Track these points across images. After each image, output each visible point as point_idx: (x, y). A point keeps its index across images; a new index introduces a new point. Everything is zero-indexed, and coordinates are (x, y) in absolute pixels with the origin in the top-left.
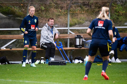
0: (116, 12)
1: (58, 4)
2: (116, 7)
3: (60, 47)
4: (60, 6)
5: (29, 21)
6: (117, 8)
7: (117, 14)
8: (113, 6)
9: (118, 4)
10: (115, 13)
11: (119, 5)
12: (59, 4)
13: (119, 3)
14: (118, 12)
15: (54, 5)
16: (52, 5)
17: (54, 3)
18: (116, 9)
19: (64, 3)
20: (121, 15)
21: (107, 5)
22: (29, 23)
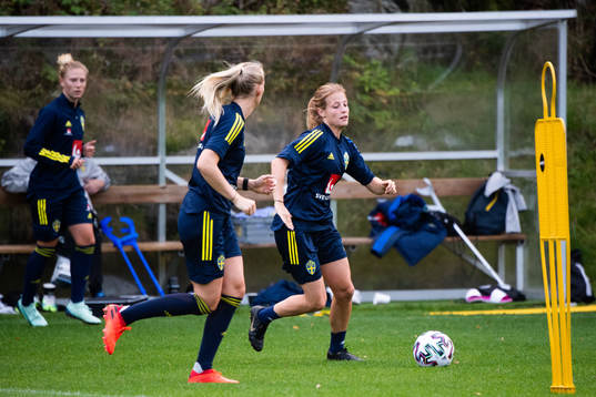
0: (363, 92)
1: (117, 56)
2: (361, 71)
3: (125, 239)
4: (127, 67)
5: (69, 124)
6: (366, 77)
7: (367, 99)
8: (352, 69)
9: (369, 59)
10: (359, 96)
11: (374, 62)
12: (123, 58)
13: (375, 53)
14: (371, 90)
15: (102, 59)
16: (93, 60)
17: (100, 52)
18: (362, 79)
19: (144, 52)
20: (383, 107)
21: (322, 61)
22: (69, 132)
